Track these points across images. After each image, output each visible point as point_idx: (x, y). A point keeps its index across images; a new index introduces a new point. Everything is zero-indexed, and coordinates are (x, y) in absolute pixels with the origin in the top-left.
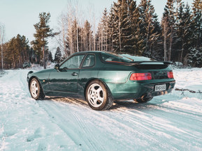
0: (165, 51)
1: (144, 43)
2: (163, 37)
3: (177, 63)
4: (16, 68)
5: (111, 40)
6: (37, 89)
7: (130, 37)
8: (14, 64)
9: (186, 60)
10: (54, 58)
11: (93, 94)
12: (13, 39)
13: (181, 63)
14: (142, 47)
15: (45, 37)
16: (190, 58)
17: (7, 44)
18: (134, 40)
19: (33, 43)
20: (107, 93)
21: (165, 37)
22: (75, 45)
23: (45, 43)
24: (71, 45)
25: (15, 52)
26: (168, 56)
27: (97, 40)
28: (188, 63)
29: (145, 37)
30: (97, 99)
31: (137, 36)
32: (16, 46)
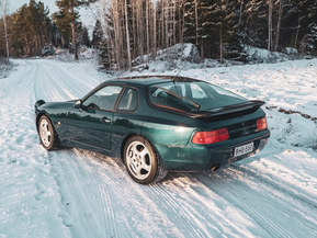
0: (270, 30)
1: (236, 18)
2: (268, 6)
3: (288, 49)
4: (31, 55)
5: (182, 14)
6: (49, 133)
7: (213, 9)
8: (27, 49)
9: (303, 44)
10: (91, 39)
11: (134, 157)
12: (24, 8)
13: (295, 50)
14: (231, 25)
15: (76, 6)
16: (310, 42)
17: (15, 16)
18: (218, 13)
19: (55, 16)
20: (156, 160)
21: (271, 6)
22: (122, 23)
23: (75, 15)
24: (117, 24)
25: (27, 29)
26: (274, 38)
27: (159, 12)
28: (307, 49)
29: (238, 7)
30: (140, 167)
31: (223, 7)
32: (29, 19)
